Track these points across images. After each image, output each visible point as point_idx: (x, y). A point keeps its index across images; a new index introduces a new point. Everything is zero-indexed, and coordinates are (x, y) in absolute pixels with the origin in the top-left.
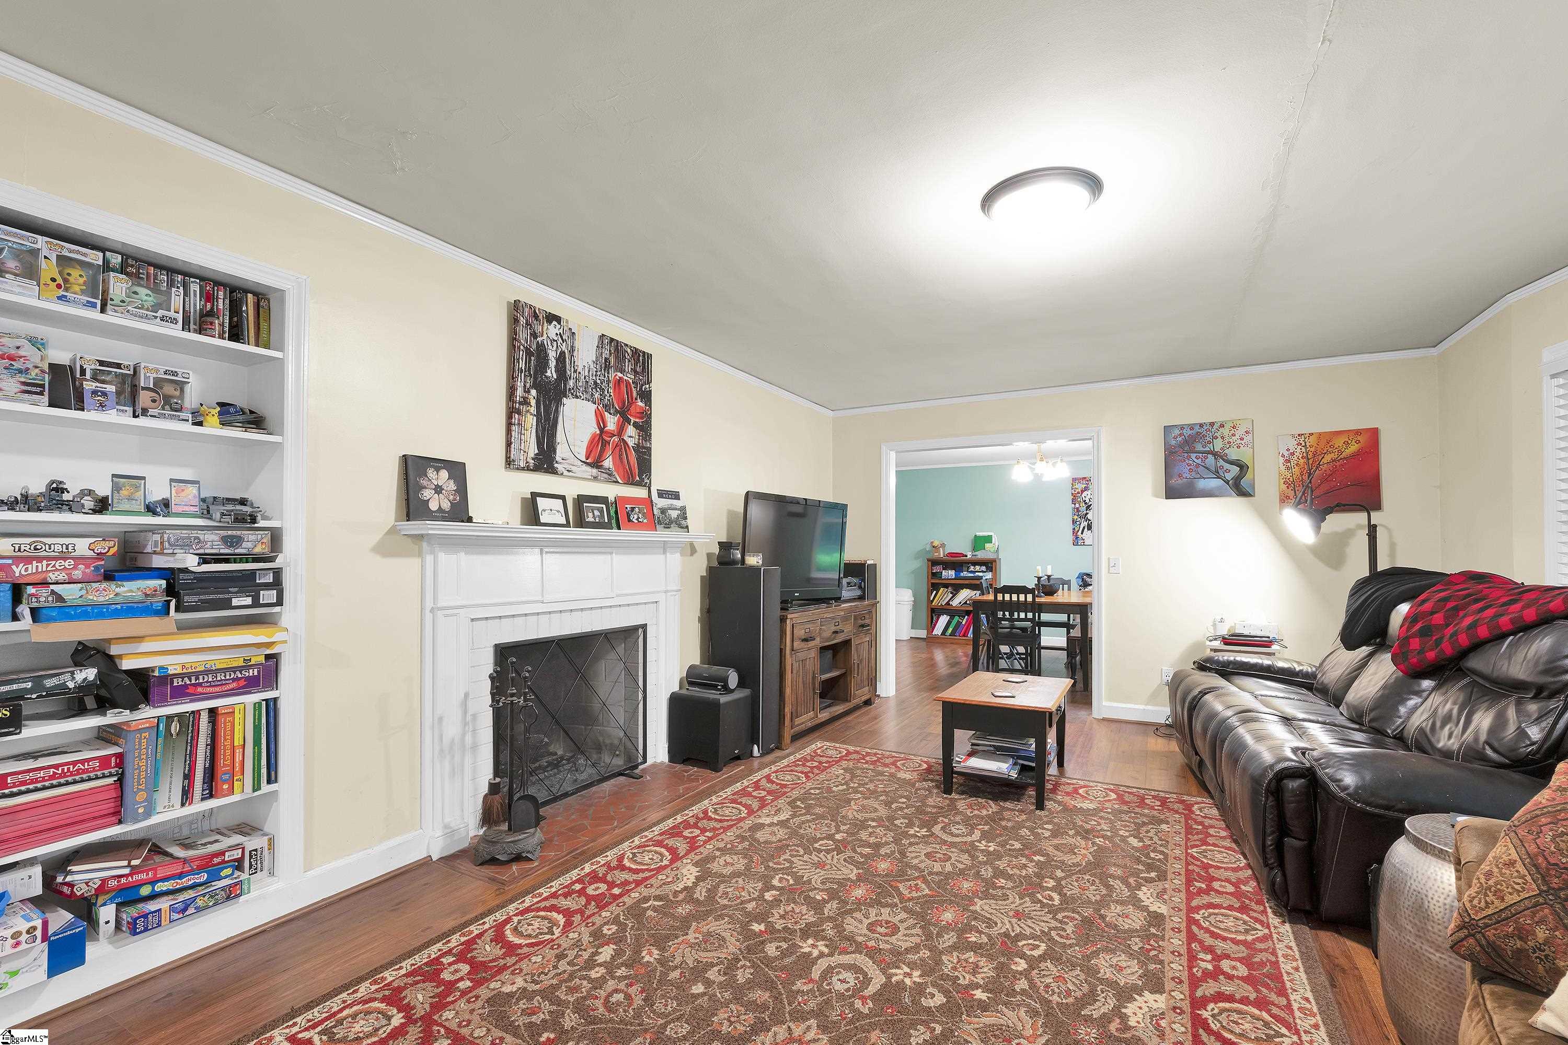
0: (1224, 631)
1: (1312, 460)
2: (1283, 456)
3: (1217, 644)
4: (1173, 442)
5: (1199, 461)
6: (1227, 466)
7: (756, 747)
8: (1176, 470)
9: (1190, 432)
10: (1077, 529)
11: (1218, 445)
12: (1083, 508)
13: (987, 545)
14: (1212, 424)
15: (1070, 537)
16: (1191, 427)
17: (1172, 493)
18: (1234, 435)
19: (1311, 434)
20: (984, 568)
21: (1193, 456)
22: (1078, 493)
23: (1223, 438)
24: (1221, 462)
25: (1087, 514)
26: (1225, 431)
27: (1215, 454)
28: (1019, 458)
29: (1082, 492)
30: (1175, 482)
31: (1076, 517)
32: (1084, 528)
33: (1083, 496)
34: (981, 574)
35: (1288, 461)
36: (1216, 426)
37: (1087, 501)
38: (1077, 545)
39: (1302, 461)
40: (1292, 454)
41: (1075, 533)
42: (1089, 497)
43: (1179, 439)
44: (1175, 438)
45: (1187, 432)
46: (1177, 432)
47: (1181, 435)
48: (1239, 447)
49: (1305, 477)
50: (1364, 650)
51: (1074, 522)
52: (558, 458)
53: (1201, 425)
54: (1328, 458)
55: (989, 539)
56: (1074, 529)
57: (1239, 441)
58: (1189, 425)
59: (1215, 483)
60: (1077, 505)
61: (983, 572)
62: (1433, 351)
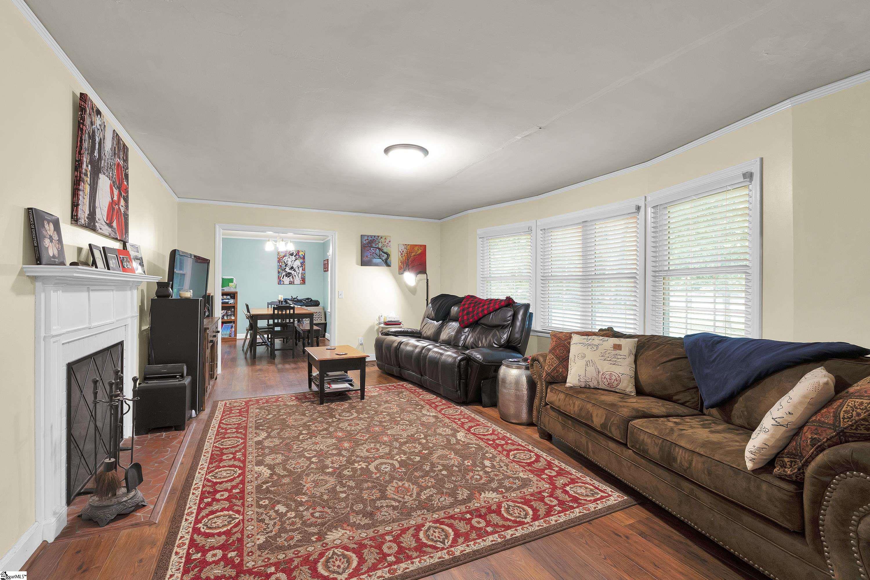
0: (382, 320)
1: (409, 254)
2: (400, 252)
3: (382, 325)
4: (365, 242)
5: (374, 251)
6: (383, 254)
7: (193, 411)
8: (366, 254)
9: (371, 239)
10: (280, 276)
11: (380, 245)
12: (283, 266)
13: (230, 284)
14: (378, 236)
15: (276, 280)
16: (371, 236)
17: (364, 263)
18: (385, 242)
19: (409, 245)
20: (229, 297)
21: (372, 249)
22: (281, 257)
23: (382, 243)
24: (381, 253)
25: (285, 268)
26: (383, 240)
27: (379, 249)
28: (269, 238)
29: (283, 257)
30: (365, 259)
31: (280, 270)
32: (284, 275)
33: (284, 259)
34: (227, 301)
35: (402, 254)
36: (380, 237)
37: (286, 262)
38: (280, 284)
39: (406, 254)
40: (403, 252)
41: (279, 278)
42: (286, 260)
43: (367, 241)
44: (365, 240)
45: (370, 239)
46: (366, 238)
47: (367, 239)
48: (387, 247)
49: (407, 261)
50: (440, 322)
51: (279, 272)
52: (97, 219)
53: (375, 236)
54: (413, 254)
55: (231, 280)
56: (279, 276)
57: (387, 245)
58: (370, 236)
59: (379, 261)
60: (281, 264)
61: (228, 299)
62: (439, 221)
